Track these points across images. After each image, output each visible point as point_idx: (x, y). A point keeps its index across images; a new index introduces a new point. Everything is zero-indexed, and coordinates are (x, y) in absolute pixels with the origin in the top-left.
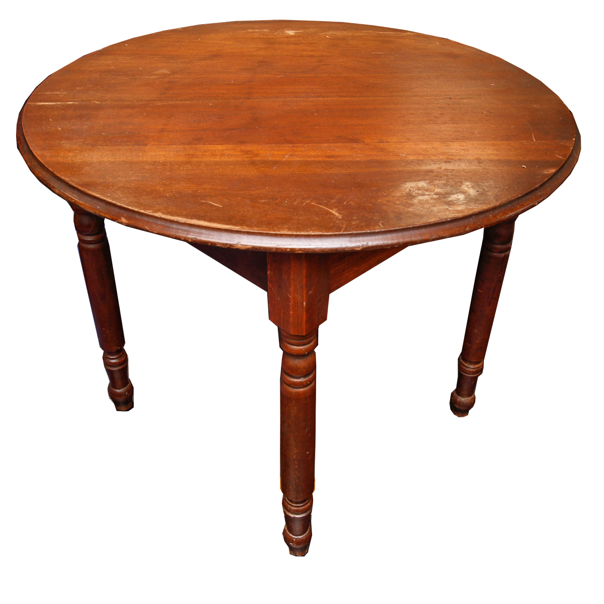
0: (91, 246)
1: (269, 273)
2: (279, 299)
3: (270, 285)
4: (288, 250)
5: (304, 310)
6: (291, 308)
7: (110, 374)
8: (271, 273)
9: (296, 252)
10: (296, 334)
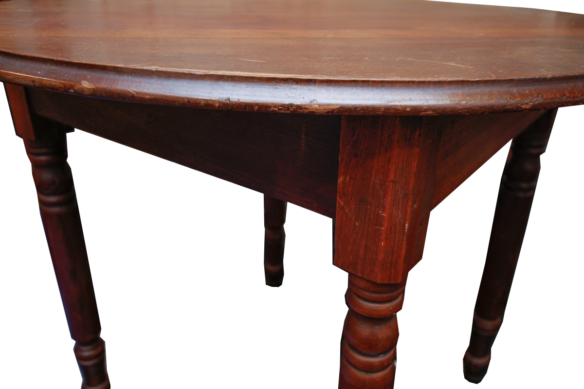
0: (56, 210)
1: (341, 180)
2: (357, 224)
3: (340, 202)
4: (408, 109)
5: (405, 238)
6: (383, 237)
7: (84, 370)
8: (345, 180)
9: (422, 113)
10: (386, 282)
